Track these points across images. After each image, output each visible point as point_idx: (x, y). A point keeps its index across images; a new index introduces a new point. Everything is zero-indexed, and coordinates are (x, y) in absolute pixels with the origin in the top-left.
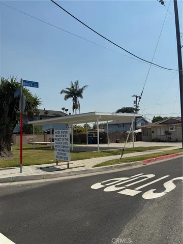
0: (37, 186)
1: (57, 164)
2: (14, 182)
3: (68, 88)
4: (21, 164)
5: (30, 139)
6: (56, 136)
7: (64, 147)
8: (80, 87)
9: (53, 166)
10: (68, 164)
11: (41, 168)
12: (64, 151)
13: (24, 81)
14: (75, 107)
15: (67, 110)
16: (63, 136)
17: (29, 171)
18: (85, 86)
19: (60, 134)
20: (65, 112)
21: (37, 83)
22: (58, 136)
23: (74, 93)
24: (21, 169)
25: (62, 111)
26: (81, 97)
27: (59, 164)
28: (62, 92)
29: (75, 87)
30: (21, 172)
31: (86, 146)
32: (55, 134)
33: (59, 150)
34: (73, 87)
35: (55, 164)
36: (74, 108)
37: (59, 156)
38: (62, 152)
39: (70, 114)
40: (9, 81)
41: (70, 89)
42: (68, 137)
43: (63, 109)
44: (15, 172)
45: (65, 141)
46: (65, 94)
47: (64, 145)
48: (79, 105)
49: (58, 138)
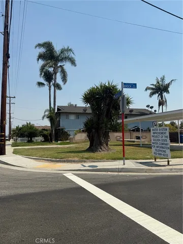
0: (144, 178)
1: (155, 160)
2: (120, 172)
3: (153, 85)
4: (124, 158)
5: (117, 136)
6: (154, 133)
7: (163, 144)
8: (167, 82)
9: (151, 162)
10: (168, 161)
11: (140, 163)
12: (163, 148)
13: (125, 84)
14: (162, 103)
15: (152, 107)
16: (162, 133)
17: (130, 164)
18: (173, 80)
19: (159, 131)
20: (150, 110)
21: (136, 84)
22: (156, 133)
23: (160, 89)
24: (124, 161)
25: (147, 108)
26: (168, 92)
27: (157, 160)
28: (146, 90)
29: (160, 83)
30: (124, 164)
31: (178, 145)
32: (152, 132)
33: (157, 147)
34: (158, 83)
35: (154, 160)
36: (159, 105)
37: (157, 152)
38: (161, 149)
39: (155, 111)
40: (107, 84)
41: (155, 85)
42: (168, 134)
43: (148, 106)
44: (118, 164)
45: (164, 138)
46: (149, 91)
47: (163, 142)
48: (166, 101)
49: (156, 135)
